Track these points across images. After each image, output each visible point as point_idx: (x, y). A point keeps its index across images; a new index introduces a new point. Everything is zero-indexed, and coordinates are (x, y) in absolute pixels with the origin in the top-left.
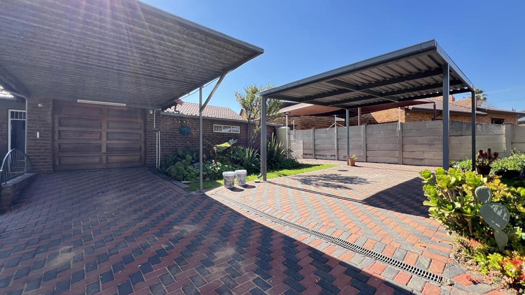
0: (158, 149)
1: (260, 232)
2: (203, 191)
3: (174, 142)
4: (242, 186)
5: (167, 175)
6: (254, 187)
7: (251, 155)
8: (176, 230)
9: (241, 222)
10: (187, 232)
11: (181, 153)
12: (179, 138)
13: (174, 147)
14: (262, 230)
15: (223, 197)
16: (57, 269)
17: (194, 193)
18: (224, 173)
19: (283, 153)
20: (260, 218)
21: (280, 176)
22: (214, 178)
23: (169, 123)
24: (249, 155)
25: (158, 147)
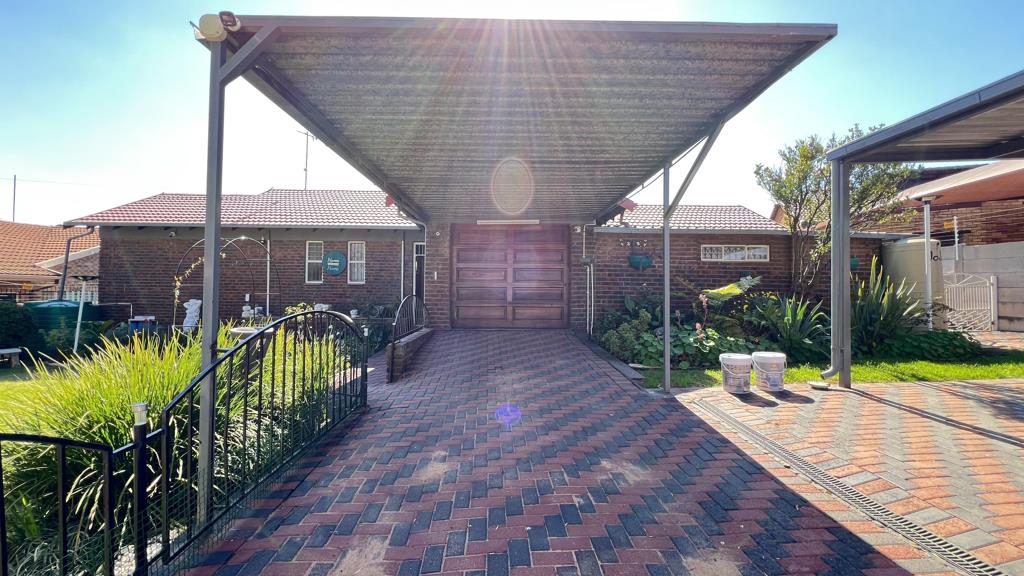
0: (590, 297)
1: (824, 542)
2: (672, 390)
3: (618, 284)
4: (773, 393)
5: (604, 348)
6: (808, 401)
7: (800, 316)
8: (604, 471)
9: (762, 492)
10: (626, 481)
11: (630, 305)
12: (627, 275)
13: (618, 293)
14: (833, 538)
15: (718, 413)
16: (423, 486)
17: (651, 392)
18: (722, 357)
19: (910, 313)
20: (826, 497)
21: (902, 380)
22: (698, 365)
23: (610, 248)
24: (795, 314)
25: (590, 293)
